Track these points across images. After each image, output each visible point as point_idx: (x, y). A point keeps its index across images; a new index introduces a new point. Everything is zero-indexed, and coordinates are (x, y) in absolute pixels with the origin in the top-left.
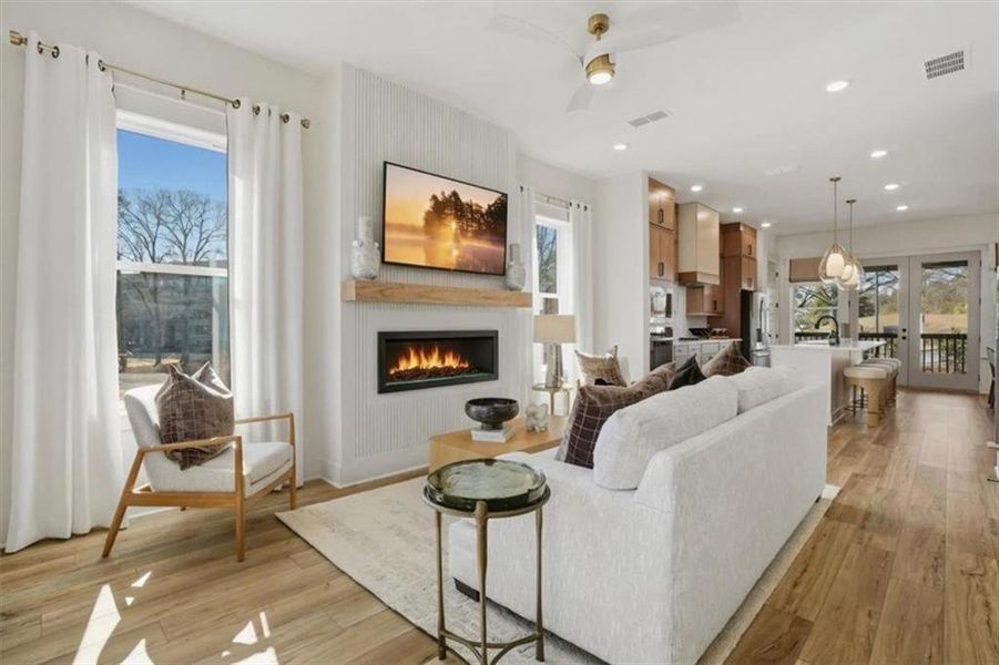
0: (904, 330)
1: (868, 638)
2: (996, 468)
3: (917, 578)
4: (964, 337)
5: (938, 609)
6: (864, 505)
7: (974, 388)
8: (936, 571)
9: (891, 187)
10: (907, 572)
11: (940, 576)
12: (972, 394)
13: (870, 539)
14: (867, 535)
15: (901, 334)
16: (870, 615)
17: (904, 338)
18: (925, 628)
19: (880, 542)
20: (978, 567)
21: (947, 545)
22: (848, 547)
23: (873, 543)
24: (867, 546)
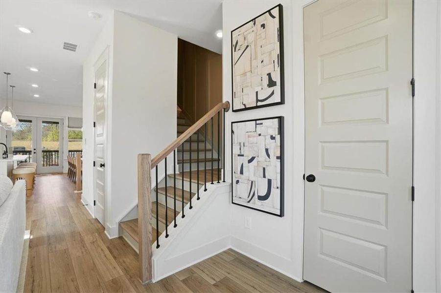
0: (35, 149)
1: (77, 291)
2: (81, 200)
3: (79, 254)
4: (58, 151)
5: (91, 261)
6: (45, 233)
7: (61, 171)
8: (84, 247)
9: (35, 86)
10: (75, 253)
11: (86, 248)
12: (61, 173)
13: (55, 247)
14: (53, 246)
15: (33, 151)
16: (72, 281)
17: (35, 153)
18: (92, 272)
19: (60, 247)
20: (94, 239)
21: (82, 235)
22: (48, 256)
23: (57, 249)
24: (56, 251)
